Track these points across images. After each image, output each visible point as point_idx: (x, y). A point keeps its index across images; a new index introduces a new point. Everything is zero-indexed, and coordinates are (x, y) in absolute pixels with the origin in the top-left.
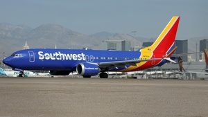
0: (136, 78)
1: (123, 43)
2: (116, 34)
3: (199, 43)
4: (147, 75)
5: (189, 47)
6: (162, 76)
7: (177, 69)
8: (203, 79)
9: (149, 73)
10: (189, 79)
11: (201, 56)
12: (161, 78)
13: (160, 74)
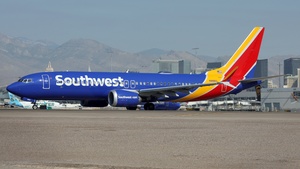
0: (198, 110)
1: (181, 63)
2: (172, 52)
3: (283, 63)
4: (213, 106)
5: (270, 69)
6: (233, 107)
7: (254, 98)
8: (289, 111)
9: (215, 103)
10: (270, 111)
11: (285, 80)
12: (232, 110)
13: (231, 104)
